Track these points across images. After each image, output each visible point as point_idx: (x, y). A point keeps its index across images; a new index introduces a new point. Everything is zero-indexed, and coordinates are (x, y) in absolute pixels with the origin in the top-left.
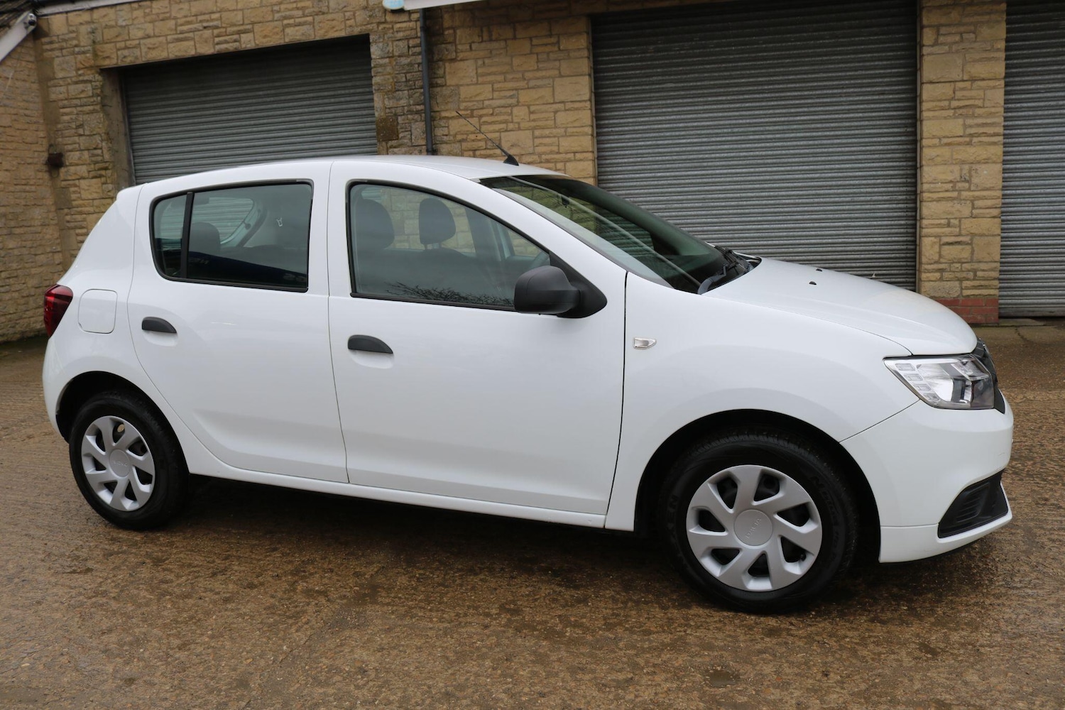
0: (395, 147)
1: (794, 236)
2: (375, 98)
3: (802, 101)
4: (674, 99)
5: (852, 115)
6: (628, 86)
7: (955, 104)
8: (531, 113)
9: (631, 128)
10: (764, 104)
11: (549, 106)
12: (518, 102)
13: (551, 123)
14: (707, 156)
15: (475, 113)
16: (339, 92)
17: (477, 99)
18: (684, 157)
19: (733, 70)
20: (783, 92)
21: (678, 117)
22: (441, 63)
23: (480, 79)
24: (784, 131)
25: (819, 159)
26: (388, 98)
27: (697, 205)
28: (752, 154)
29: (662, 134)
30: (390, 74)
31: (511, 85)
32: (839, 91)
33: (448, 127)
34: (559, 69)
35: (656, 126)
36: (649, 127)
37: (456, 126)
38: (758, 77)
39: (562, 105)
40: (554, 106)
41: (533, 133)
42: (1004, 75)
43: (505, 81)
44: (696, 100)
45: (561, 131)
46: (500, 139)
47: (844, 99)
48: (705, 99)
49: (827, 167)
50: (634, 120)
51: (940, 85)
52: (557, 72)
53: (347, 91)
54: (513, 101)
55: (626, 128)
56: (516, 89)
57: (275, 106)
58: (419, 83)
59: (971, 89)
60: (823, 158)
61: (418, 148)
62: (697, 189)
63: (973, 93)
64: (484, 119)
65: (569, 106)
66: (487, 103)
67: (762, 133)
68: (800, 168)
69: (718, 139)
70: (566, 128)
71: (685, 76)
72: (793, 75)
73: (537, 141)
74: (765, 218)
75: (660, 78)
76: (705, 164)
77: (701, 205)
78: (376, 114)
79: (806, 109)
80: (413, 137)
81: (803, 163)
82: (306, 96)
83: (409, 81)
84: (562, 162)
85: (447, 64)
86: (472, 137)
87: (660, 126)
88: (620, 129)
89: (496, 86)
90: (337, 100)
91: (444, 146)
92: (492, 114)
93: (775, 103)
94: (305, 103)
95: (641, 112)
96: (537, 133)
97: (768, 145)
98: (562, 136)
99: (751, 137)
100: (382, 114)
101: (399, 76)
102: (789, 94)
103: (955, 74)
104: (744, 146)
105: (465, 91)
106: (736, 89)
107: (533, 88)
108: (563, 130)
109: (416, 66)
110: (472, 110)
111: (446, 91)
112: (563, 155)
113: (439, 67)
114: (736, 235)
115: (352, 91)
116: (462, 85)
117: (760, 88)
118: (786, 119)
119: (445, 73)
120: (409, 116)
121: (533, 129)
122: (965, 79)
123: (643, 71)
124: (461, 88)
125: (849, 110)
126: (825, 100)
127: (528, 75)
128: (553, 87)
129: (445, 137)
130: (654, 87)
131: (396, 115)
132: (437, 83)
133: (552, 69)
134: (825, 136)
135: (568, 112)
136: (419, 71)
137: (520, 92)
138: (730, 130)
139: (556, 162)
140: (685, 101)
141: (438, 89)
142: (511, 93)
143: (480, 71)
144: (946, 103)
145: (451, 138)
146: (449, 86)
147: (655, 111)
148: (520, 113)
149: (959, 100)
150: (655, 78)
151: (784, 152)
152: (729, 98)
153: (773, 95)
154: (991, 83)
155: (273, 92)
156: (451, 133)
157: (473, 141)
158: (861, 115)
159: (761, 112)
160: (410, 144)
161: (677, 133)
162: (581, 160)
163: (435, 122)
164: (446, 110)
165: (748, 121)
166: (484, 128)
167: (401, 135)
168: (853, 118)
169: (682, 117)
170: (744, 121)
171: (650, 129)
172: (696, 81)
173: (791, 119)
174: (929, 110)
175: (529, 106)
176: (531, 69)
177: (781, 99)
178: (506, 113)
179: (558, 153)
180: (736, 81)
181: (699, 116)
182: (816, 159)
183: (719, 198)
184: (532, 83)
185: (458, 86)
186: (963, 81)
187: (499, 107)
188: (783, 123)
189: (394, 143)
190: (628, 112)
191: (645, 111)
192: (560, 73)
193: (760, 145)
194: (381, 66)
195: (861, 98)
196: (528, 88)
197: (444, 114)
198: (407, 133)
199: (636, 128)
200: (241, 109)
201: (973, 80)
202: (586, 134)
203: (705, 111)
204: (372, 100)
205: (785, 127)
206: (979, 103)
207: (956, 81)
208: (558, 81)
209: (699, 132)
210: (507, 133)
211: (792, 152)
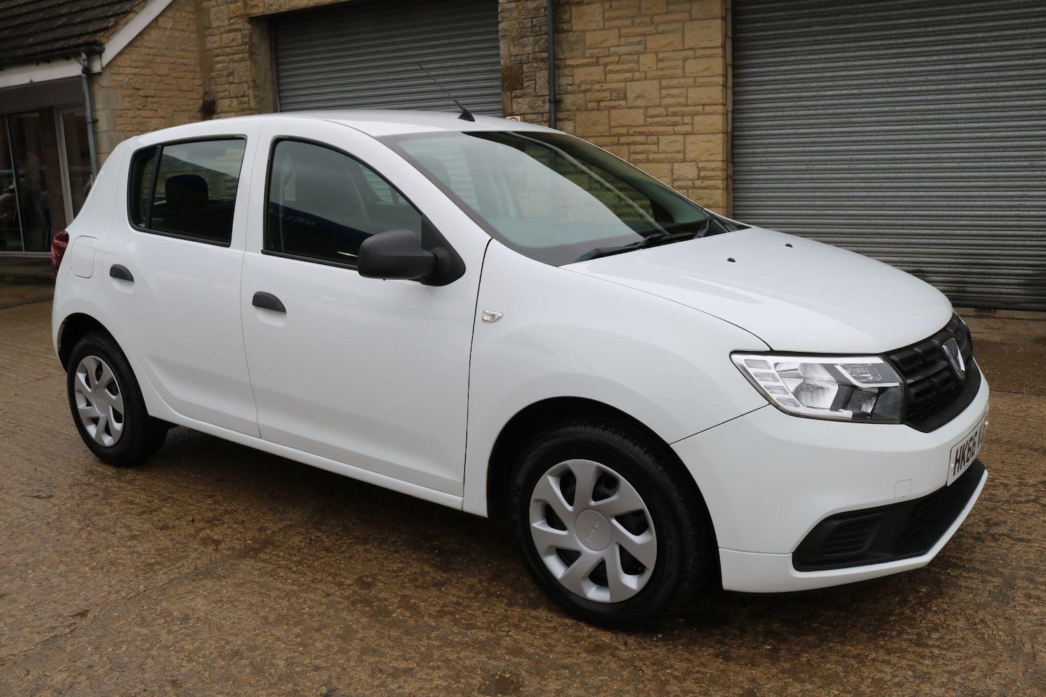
0: (519, 97)
1: (956, 206)
2: (501, 44)
3: (975, 45)
4: (821, 44)
5: (1037, 61)
6: (770, 30)
8: (659, 61)
9: (771, 78)
10: (927, 49)
11: (678, 53)
12: (645, 48)
13: (679, 72)
14: (856, 110)
15: (601, 61)
16: (472, 39)
17: (603, 45)
18: (830, 111)
19: (892, 10)
20: (951, 34)
22: (567, 7)
23: (607, 24)
24: (949, 81)
25: (992, 114)
26: (514, 45)
27: (842, 166)
28: (909, 108)
29: (806, 85)
30: (516, 19)
31: (638, 30)
32: (1023, 31)
33: (573, 76)
34: (690, 12)
35: (800, 76)
36: (792, 76)
37: (580, 75)
38: (922, 17)
39: (692, 52)
40: (684, 53)
41: (660, 82)
43: (633, 25)
44: (847, 45)
45: (690, 81)
46: (626, 89)
47: (1028, 41)
48: (857, 44)
49: (1001, 124)
50: (775, 68)
52: (687, 15)
53: (479, 38)
54: (640, 48)
55: (766, 78)
56: (644, 35)
57: (410, 53)
58: (544, 29)
60: (997, 114)
61: (542, 99)
62: (843, 148)
64: (609, 68)
65: (701, 52)
66: (613, 50)
67: (924, 83)
68: (968, 125)
69: (871, 91)
70: (696, 77)
71: (835, 18)
72: (965, 13)
73: (664, 92)
74: (922, 184)
75: (807, 20)
76: (854, 120)
77: (847, 166)
78: (502, 62)
79: (978, 55)
80: (537, 87)
81: (972, 120)
82: (440, 42)
83: (535, 26)
84: (689, 115)
85: (573, 8)
86: (597, 87)
87: (804, 76)
88: (760, 78)
89: (623, 31)
90: (469, 47)
91: (568, 96)
92: (618, 62)
93: (941, 48)
94: (438, 50)
95: (783, 59)
96: (664, 83)
97: (930, 97)
98: (691, 87)
99: (910, 89)
100: (508, 62)
101: (525, 21)
102: (958, 37)
104: (900, 99)
105: (590, 38)
106: (894, 32)
107: (660, 33)
108: (692, 80)
109: (543, 10)
110: (598, 58)
111: (571, 37)
112: (691, 108)
113: (565, 12)
114: (887, 203)
115: (484, 37)
116: (588, 31)
117: (923, 30)
118: (953, 66)
119: (571, 17)
120: (535, 65)
121: (660, 79)
123: (788, 13)
124: (587, 33)
125: (1033, 54)
126: (1004, 43)
127: (657, 19)
128: (683, 31)
129: (569, 87)
130: (799, 30)
131: (521, 63)
132: (563, 29)
133: (683, 11)
134: (1001, 87)
135: (698, 60)
136: (545, 16)
137: (648, 37)
138: (884, 80)
139: (683, 115)
140: (835, 46)
141: (564, 35)
142: (639, 39)
143: (607, 15)
145: (576, 88)
146: (575, 32)
147: (799, 58)
148: (648, 60)
150: (800, 21)
151: (948, 106)
152: (886, 42)
153: (939, 38)
155: (408, 38)
156: (576, 83)
157: (598, 91)
159: (924, 59)
160: (534, 94)
161: (824, 84)
162: (711, 113)
163: (560, 71)
164: (572, 58)
165: (907, 69)
166: (609, 77)
167: (525, 85)
168: (1038, 64)
169: (830, 65)
170: (902, 70)
171: (794, 79)
172: (848, 24)
173: (959, 66)
175: (656, 53)
176: (660, 12)
177: (948, 42)
178: (632, 61)
179: (686, 105)
180: (895, 22)
181: (849, 63)
182: (988, 114)
183: (868, 160)
184: (661, 28)
185: (584, 31)
187: (625, 54)
188: (949, 72)
189: (518, 92)
190: (769, 60)
191: (788, 59)
192: (691, 16)
193: (919, 98)
194: (508, 10)
196: (656, 33)
197: (569, 62)
198: (531, 82)
199: (778, 77)
200: (379, 56)
202: (717, 85)
204: (498, 48)
205: (951, 77)
208: (688, 24)
209: (848, 82)
210: (633, 83)
211: (958, 106)
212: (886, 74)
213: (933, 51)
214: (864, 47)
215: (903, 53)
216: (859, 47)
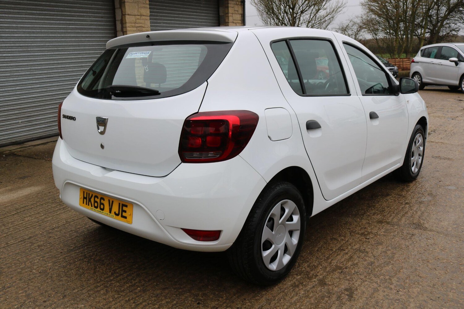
5: (92, 27)
7: (137, 25)
10: (55, 17)
14: (30, 45)
18: (17, 45)
20: (63, 12)
21: (12, 20)
24: (65, 33)
25: (81, 48)
27: (27, 73)
28: (51, 44)
29: (4, 30)
32: (86, 14)
42: (149, 15)
44: (21, 11)
47: (88, 19)
49: (84, 52)
51: (131, 16)
59: (140, 19)
62: (26, 63)
63: (142, 21)
68: (74, 52)
74: (61, 79)
76: (29, 49)
77: (29, 73)
79: (73, 22)
81: (75, 50)
102: (65, 13)
103: (136, 13)
104: (47, 40)
114: (48, 89)
117: (52, 8)
118: (65, 26)
122: (139, 14)
126: (81, 18)
138: (40, 31)
140: (15, 11)
144: (133, 25)
149: (137, 23)
152: (38, 12)
153: (58, 13)
154: (146, 18)
158: (95, 27)
159: (54, 22)
161: (12, 30)
165: (48, 26)
173: (68, 26)
174: (129, 27)
180: (40, 3)
181: (23, 21)
183: (38, 69)
186: (138, 15)
188: (64, 28)
195: (95, 19)
201: (141, 15)
203: (26, 18)
206: (143, 25)
207: (136, 15)
209: (24, 30)
212: (40, 27)
213: (57, 19)
214: (28, 13)
215: (46, 18)
216: (26, 13)
